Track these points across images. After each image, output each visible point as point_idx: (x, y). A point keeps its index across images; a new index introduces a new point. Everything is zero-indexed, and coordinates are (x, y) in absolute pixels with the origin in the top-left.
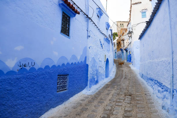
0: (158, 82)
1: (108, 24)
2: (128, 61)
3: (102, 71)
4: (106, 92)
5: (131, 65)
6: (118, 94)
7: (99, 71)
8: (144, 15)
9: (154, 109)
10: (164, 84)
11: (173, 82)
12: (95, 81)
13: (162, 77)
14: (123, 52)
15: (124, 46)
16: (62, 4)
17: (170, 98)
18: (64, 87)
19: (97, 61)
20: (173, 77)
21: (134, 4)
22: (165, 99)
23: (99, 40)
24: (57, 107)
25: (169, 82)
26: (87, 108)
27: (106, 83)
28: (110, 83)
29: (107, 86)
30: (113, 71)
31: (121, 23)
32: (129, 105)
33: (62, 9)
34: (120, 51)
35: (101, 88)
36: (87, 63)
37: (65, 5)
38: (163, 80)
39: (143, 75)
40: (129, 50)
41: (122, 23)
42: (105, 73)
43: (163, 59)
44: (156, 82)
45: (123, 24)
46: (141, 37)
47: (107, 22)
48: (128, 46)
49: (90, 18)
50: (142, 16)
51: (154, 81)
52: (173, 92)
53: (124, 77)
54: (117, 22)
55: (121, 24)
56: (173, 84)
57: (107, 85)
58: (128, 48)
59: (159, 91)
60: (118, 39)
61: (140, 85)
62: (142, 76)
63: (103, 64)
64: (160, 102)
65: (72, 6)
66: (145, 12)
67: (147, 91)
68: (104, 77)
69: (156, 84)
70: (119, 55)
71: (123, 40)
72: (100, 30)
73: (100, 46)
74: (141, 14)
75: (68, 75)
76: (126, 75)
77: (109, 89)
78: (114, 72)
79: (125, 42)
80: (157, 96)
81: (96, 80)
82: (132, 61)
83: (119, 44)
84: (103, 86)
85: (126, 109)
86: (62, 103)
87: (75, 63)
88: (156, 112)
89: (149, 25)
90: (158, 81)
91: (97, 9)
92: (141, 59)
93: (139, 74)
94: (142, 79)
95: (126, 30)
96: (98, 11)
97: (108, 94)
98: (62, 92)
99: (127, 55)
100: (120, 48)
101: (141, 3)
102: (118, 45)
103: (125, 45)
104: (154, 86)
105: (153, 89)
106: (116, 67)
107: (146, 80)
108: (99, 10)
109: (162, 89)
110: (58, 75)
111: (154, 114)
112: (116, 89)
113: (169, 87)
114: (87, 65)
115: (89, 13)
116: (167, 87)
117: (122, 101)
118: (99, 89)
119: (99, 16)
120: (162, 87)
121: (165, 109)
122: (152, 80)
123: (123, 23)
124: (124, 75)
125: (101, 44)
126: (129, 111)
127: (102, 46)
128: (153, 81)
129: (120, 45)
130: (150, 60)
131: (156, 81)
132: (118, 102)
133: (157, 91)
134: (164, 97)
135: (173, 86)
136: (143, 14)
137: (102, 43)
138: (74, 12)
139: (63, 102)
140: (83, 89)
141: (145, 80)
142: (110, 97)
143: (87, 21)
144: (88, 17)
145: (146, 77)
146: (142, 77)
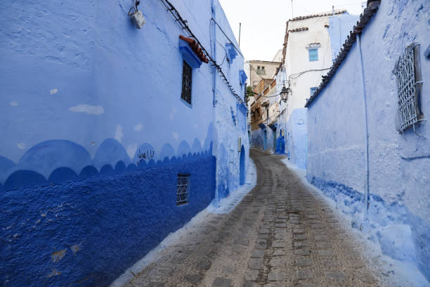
0: (345, 188)
1: (244, 73)
2: (276, 151)
3: (235, 171)
4: (251, 209)
5: (285, 161)
6: (275, 212)
7: (231, 170)
8: (313, 56)
9: (339, 229)
10: (354, 189)
11: (368, 183)
12: (224, 189)
13: (351, 177)
14: (266, 131)
15: (268, 119)
16: (186, 48)
17: (364, 209)
18: (183, 196)
19: (227, 149)
20: (368, 175)
21: (294, 31)
22: (357, 213)
23: (229, 108)
24: (177, 232)
25: (363, 185)
26: (229, 233)
27: (245, 195)
28: (251, 195)
29: (248, 200)
30: (251, 172)
31: (259, 65)
32: (298, 226)
33: (183, 55)
34: (260, 129)
35: (238, 202)
36: (213, 154)
37: (190, 49)
38: (353, 182)
39: (314, 178)
40: (281, 128)
41: (261, 65)
42: (239, 176)
43: (354, 147)
44: (341, 188)
45: (263, 68)
46: (310, 104)
47: (241, 69)
48: (278, 119)
49: (218, 66)
50: (310, 56)
51: (337, 187)
52: (369, 199)
53: (276, 184)
54: (250, 62)
55: (259, 67)
56: (368, 186)
57: (247, 197)
58: (278, 123)
59: (346, 203)
60: (254, 102)
61: (310, 195)
62: (313, 181)
63: (237, 156)
64: (349, 219)
65: (201, 50)
66: (315, 50)
67: (324, 206)
68: (237, 183)
69: (341, 191)
70: (256, 137)
71: (266, 105)
72: (232, 88)
73: (231, 120)
74: (307, 53)
75: (190, 175)
76: (278, 181)
77: (254, 204)
78: (252, 174)
79: (271, 109)
80: (343, 212)
81: (226, 187)
82: (286, 152)
83: (257, 114)
84: (240, 200)
85: (295, 231)
86: (182, 227)
87: (198, 154)
88: (344, 232)
89: (328, 82)
90: (344, 186)
91: (227, 45)
92: (310, 147)
93: (306, 177)
94: (312, 187)
95: (273, 82)
96: (229, 50)
97: (256, 212)
98: (182, 205)
99: (275, 138)
100: (260, 122)
101: (307, 29)
102: (254, 116)
103: (270, 116)
104: (336, 197)
105: (336, 201)
106: (254, 165)
107: (321, 187)
108: (230, 48)
109: (352, 197)
110: (179, 175)
111: (340, 235)
112: (266, 203)
113: (363, 192)
114: (214, 159)
115: (217, 56)
116: (359, 193)
117: (285, 221)
118: (236, 205)
119: (230, 59)
120: (351, 195)
121: (356, 227)
122: (333, 185)
123: (263, 65)
124: (275, 180)
125: (233, 117)
126: (301, 234)
127: (234, 121)
128: (335, 187)
129: (260, 116)
130: (330, 149)
131: (340, 186)
132: (278, 223)
133: (343, 204)
134: (356, 210)
135: (368, 190)
136: (312, 53)
137: (235, 114)
138: (198, 59)
139: (184, 223)
140: (208, 204)
141: (319, 188)
142: (261, 216)
143: (213, 73)
144: (216, 65)
145: (321, 181)
146: (312, 183)
